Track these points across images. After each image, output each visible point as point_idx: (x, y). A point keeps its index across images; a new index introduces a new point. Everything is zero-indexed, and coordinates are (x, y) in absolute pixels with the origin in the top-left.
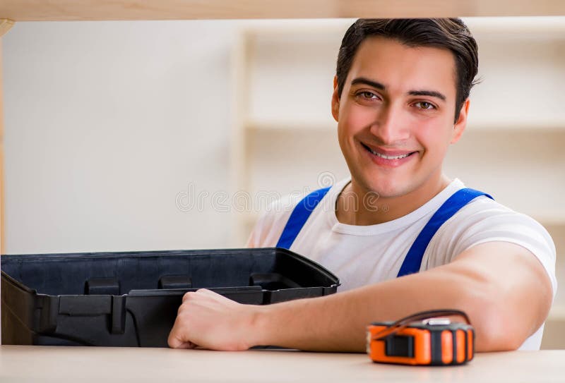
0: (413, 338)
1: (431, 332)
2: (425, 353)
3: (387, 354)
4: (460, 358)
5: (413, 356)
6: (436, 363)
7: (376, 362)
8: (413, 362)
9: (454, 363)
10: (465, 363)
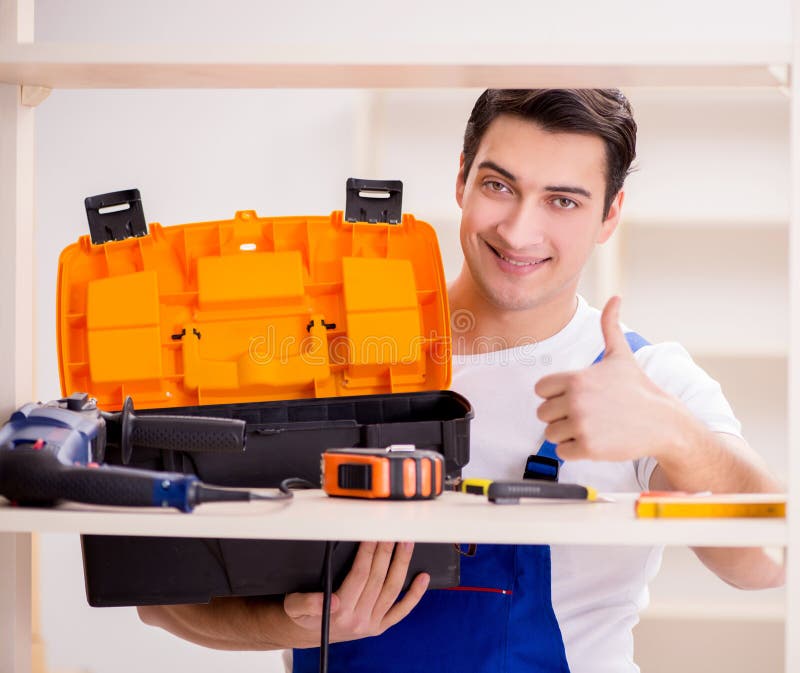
0: (370, 467)
1: (390, 460)
2: (384, 485)
3: (340, 485)
4: (426, 491)
5: (370, 488)
6: (396, 496)
7: (331, 496)
8: (370, 495)
9: (418, 497)
10: (430, 498)
